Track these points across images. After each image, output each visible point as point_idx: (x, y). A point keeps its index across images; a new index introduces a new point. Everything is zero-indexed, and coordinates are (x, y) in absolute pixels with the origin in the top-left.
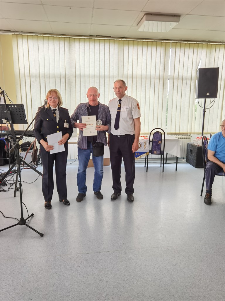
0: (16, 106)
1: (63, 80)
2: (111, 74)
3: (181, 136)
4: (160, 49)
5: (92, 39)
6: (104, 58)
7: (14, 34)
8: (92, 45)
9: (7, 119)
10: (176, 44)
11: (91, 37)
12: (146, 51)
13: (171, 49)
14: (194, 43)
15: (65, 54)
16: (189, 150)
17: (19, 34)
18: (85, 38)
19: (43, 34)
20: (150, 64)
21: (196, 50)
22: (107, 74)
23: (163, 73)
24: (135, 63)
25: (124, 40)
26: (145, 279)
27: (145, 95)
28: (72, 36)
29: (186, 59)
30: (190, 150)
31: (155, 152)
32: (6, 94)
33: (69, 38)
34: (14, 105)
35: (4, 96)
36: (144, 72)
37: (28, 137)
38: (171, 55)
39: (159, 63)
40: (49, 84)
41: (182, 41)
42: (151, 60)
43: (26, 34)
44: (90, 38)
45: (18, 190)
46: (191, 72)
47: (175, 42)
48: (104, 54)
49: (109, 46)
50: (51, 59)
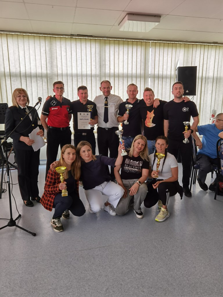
1: (45, 80)
2: (93, 73)
4: (141, 48)
5: (72, 38)
6: (85, 57)
8: (73, 44)
10: (156, 44)
11: (72, 36)
12: (127, 51)
13: (150, 49)
14: (173, 43)
15: (46, 53)
18: (66, 37)
19: (23, 33)
20: (132, 63)
21: (174, 50)
22: (89, 72)
23: (144, 72)
24: (116, 62)
25: (105, 40)
26: (143, 270)
28: (53, 35)
29: (165, 59)
33: (50, 37)
36: (125, 71)
38: (151, 55)
39: (140, 62)
40: (31, 83)
41: (161, 41)
42: (131, 59)
43: (5, 33)
46: (170, 71)
47: (154, 42)
48: (85, 53)
49: (90, 46)
50: (32, 58)
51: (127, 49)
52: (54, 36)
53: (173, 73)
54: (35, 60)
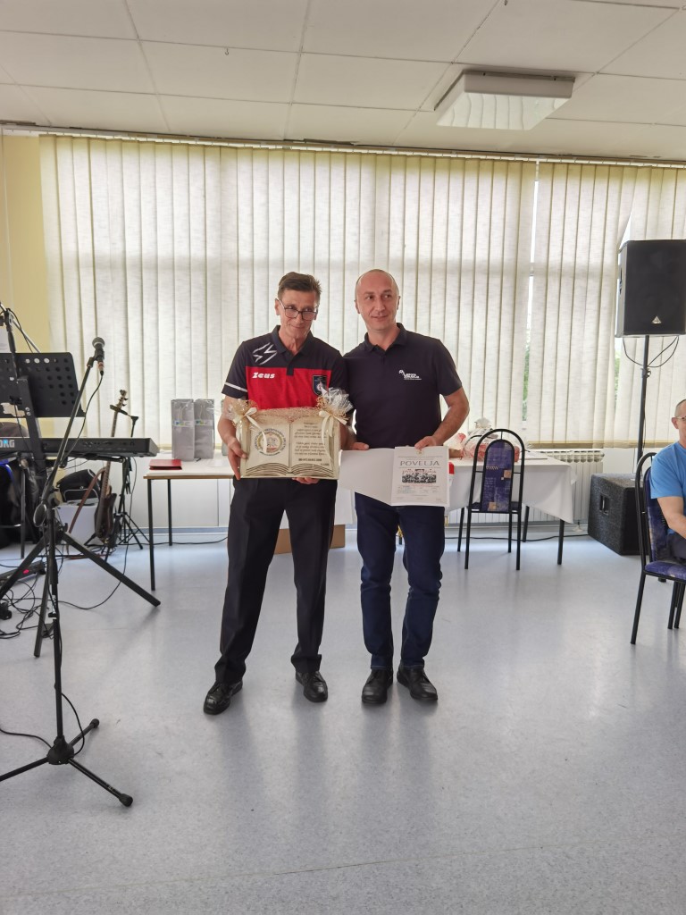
0: (47, 361)
1: (198, 278)
2: (350, 257)
3: (570, 454)
4: (504, 182)
5: (289, 150)
6: (327, 209)
7: (45, 133)
8: (291, 169)
9: (15, 401)
10: (554, 168)
11: (288, 145)
12: (461, 189)
13: (537, 183)
14: (610, 165)
15: (205, 196)
16: (598, 497)
17: (61, 134)
18: (271, 147)
19: (138, 136)
20: (473, 228)
21: (614, 186)
22: (336, 256)
23: (513, 257)
24: (426, 223)
25: (391, 155)
27: (456, 325)
28: (229, 142)
29: (584, 214)
30: (602, 497)
31: (491, 503)
32: (15, 320)
33: (220, 147)
34: (42, 356)
35: (9, 328)
36: (453, 254)
37: (84, 460)
38: (539, 202)
39: (502, 225)
40: (154, 288)
41: (572, 159)
42: (474, 216)
43: (83, 135)
44: (286, 147)
45: (47, 635)
46: (601, 254)
47: (550, 160)
48: (328, 197)
49: (343, 174)
50: (163, 211)
51: (461, 185)
52: (231, 145)
53: (609, 260)
54: (170, 217)
